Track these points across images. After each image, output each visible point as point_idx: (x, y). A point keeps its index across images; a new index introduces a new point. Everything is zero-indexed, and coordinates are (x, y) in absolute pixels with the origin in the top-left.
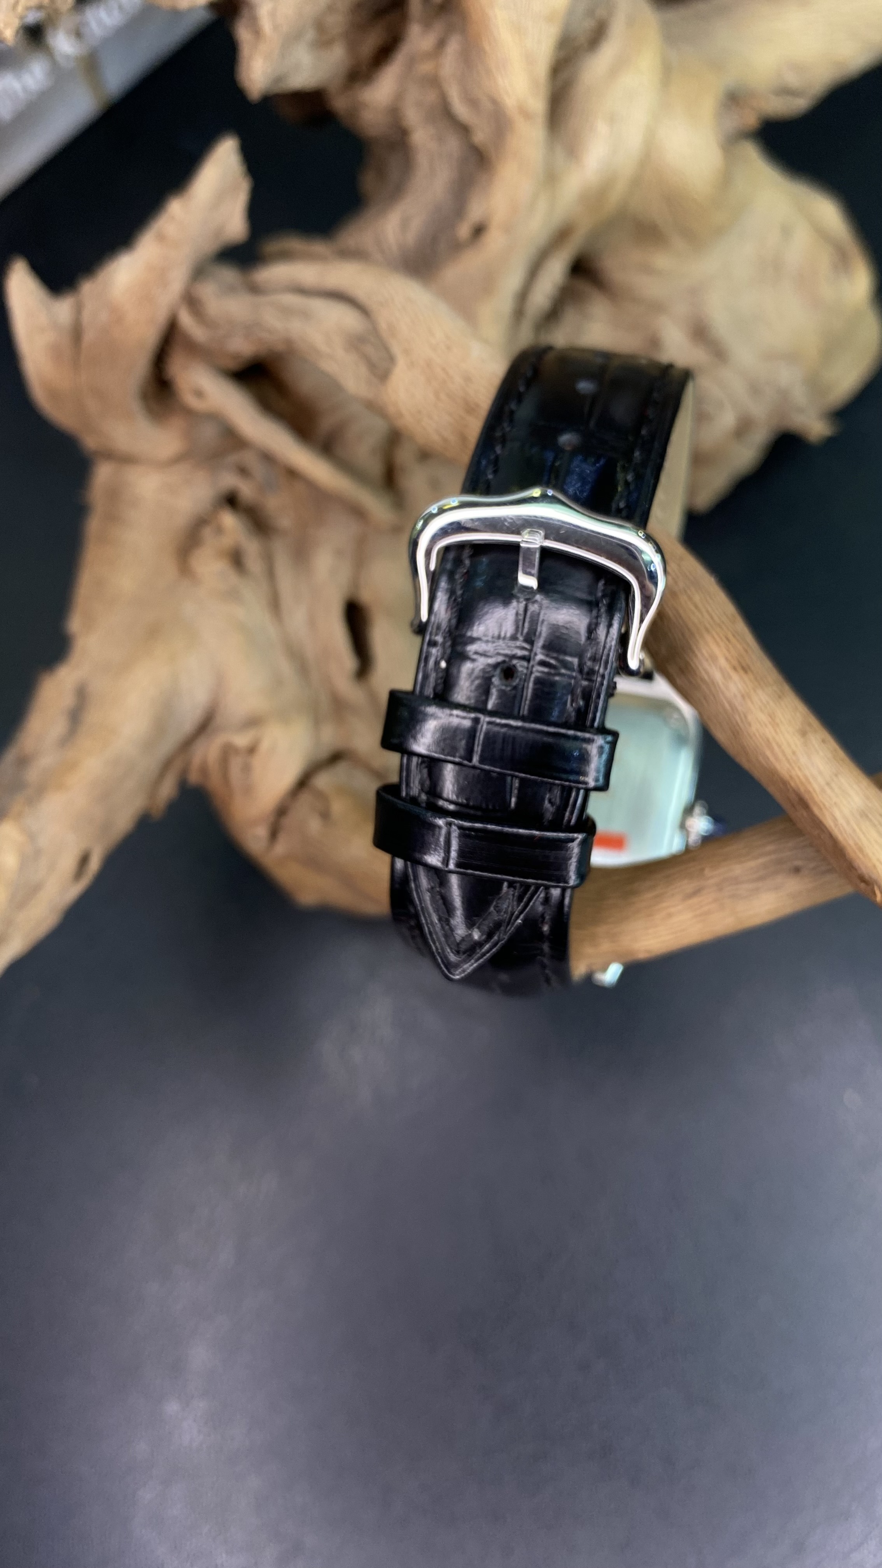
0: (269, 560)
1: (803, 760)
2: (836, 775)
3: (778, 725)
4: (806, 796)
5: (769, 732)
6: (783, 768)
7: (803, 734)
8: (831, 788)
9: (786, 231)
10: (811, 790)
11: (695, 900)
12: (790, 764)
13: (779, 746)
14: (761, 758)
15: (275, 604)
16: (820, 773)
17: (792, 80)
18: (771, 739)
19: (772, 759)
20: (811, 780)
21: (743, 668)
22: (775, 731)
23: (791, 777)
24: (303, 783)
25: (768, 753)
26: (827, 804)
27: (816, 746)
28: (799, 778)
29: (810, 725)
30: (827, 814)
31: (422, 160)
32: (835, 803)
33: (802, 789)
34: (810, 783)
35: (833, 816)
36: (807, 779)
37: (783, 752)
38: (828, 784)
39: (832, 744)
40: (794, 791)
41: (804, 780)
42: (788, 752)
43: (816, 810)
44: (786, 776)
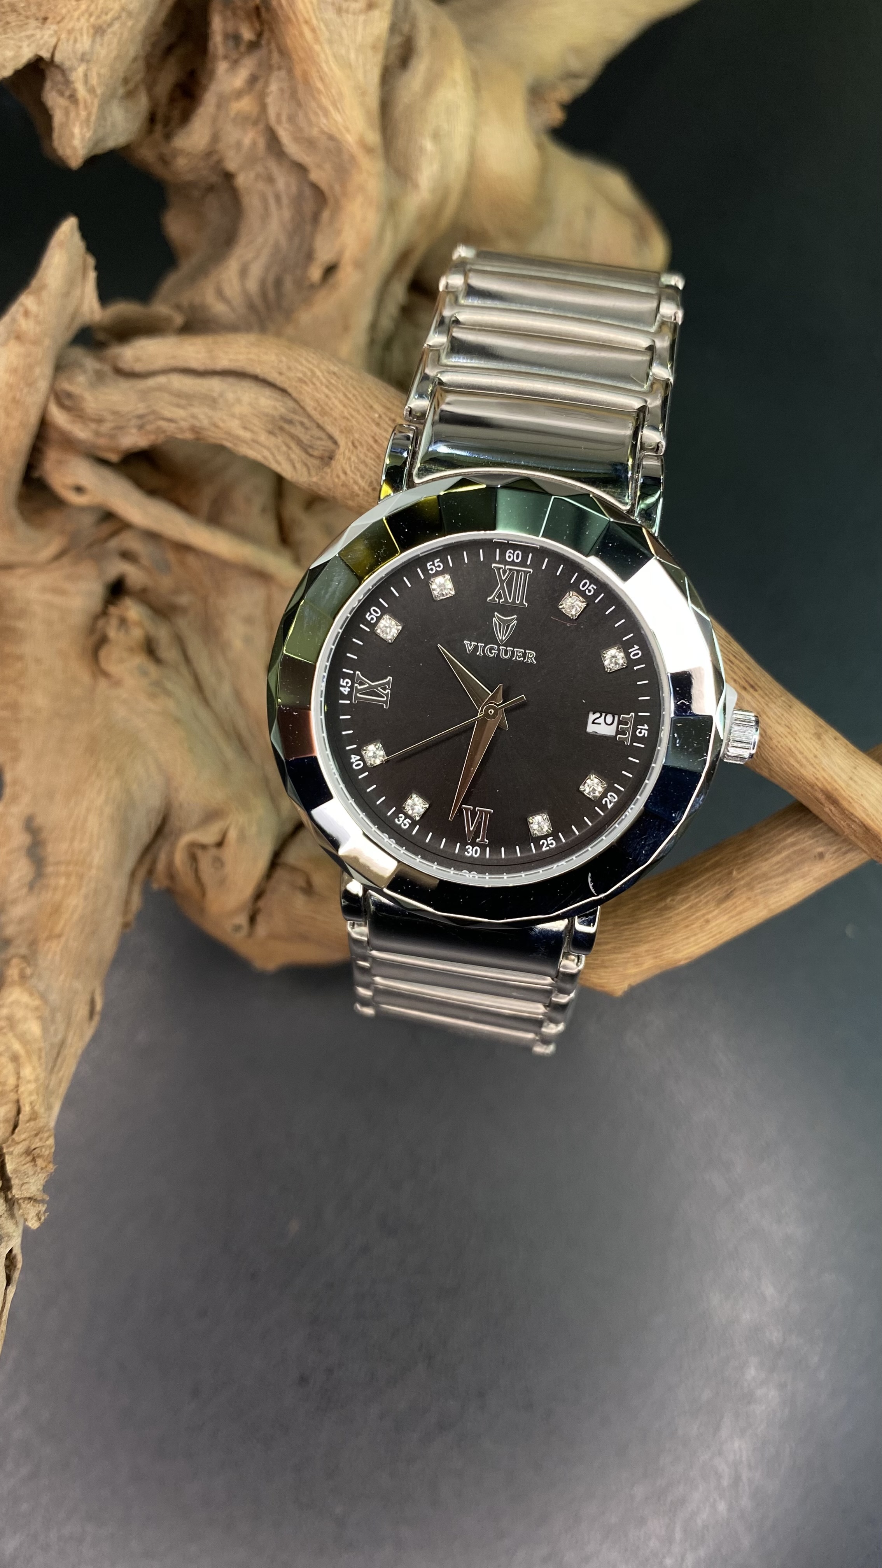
0: (180, 642)
1: (825, 761)
2: (855, 768)
3: (796, 734)
4: (835, 794)
5: (789, 741)
6: (808, 773)
7: (819, 736)
8: (855, 782)
9: (590, 212)
10: (837, 787)
11: (729, 903)
12: (815, 768)
13: (801, 753)
14: (785, 767)
15: (199, 686)
16: (841, 769)
17: (575, 64)
18: (792, 747)
19: (797, 765)
20: (836, 777)
21: (752, 687)
22: (795, 739)
23: (817, 779)
24: (275, 862)
25: (792, 761)
26: (854, 797)
27: (832, 745)
28: (824, 778)
29: (821, 727)
30: (856, 805)
31: (252, 203)
32: (862, 795)
33: (829, 787)
34: (835, 781)
35: (863, 807)
36: (832, 777)
37: (806, 758)
38: (851, 779)
39: (843, 740)
40: (822, 791)
41: (829, 779)
42: (810, 756)
43: (845, 804)
44: (812, 779)
